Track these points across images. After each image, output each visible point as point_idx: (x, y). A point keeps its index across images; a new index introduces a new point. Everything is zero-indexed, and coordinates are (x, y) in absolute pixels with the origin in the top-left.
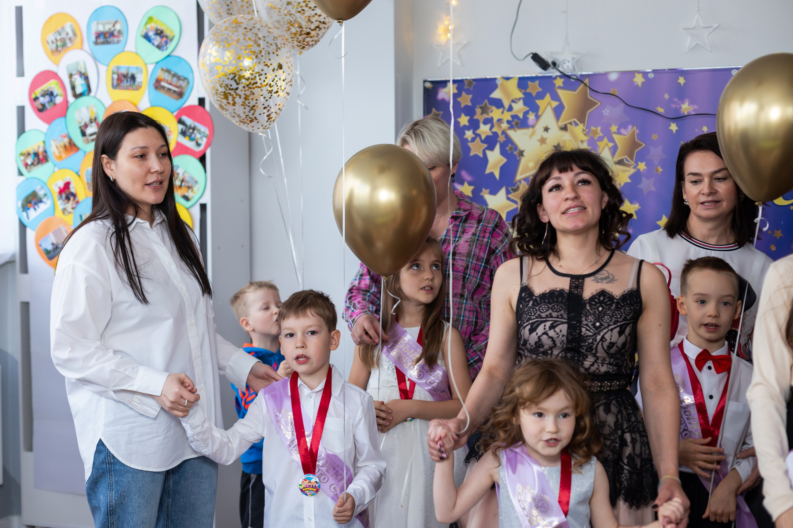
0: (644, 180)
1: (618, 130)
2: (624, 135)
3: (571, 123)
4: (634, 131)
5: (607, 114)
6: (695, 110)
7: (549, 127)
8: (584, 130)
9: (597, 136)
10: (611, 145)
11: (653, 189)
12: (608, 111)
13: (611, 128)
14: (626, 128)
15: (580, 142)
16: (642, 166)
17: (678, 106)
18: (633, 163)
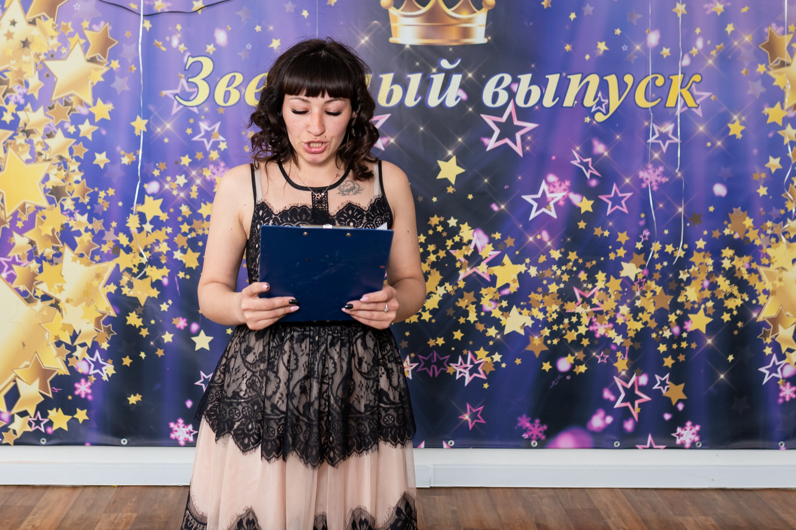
0: (117, 78)
1: (90, 25)
2: (97, 31)
3: (39, 17)
4: (106, 27)
5: (78, 9)
6: (168, 7)
7: (16, 20)
8: (53, 25)
9: (68, 32)
10: (83, 41)
11: (127, 88)
12: (79, 6)
13: (82, 24)
14: (98, 24)
15: (50, 38)
16: (115, 64)
17: (152, 3)
18: (106, 61)
